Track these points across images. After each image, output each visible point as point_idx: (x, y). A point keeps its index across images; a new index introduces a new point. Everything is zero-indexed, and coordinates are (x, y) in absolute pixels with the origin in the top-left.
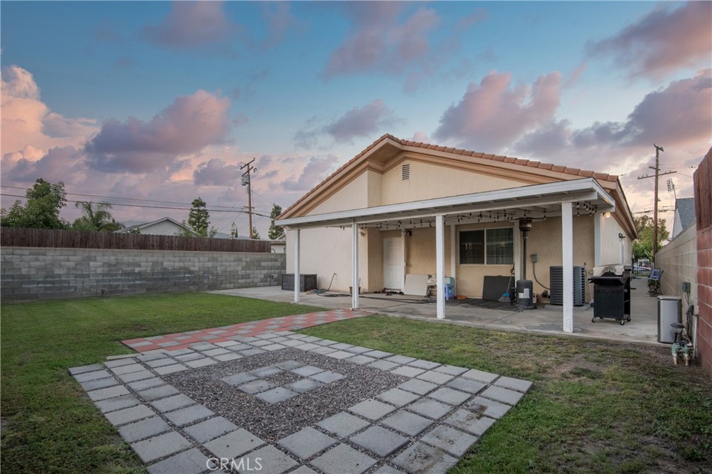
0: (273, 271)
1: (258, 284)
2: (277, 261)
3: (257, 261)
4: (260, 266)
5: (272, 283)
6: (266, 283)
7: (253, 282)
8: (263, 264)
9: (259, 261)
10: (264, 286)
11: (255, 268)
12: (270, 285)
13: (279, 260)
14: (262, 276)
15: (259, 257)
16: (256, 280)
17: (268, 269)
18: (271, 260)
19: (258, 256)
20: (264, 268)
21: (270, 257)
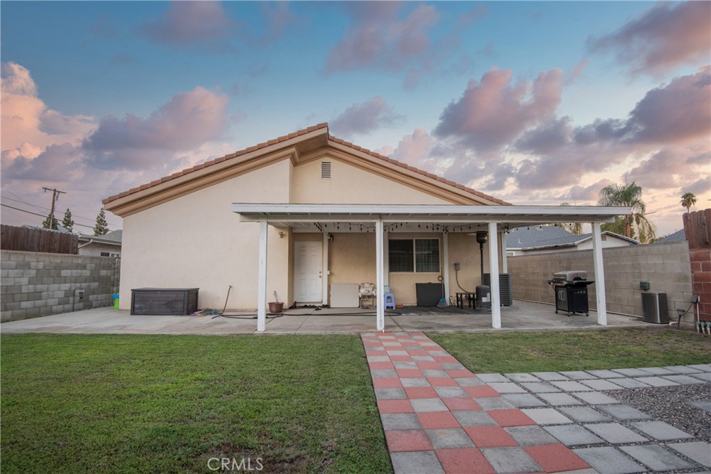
0: (78, 285)
1: (54, 308)
2: (84, 267)
3: (55, 268)
4: (59, 276)
5: (77, 306)
6: (67, 306)
7: (46, 305)
8: (64, 273)
9: (59, 268)
10: (64, 311)
11: (51, 279)
12: (73, 310)
13: (88, 266)
14: (61, 294)
15: (58, 261)
16: (51, 302)
17: (71, 282)
18: (77, 267)
19: (58, 258)
20: (65, 280)
21: (75, 261)
